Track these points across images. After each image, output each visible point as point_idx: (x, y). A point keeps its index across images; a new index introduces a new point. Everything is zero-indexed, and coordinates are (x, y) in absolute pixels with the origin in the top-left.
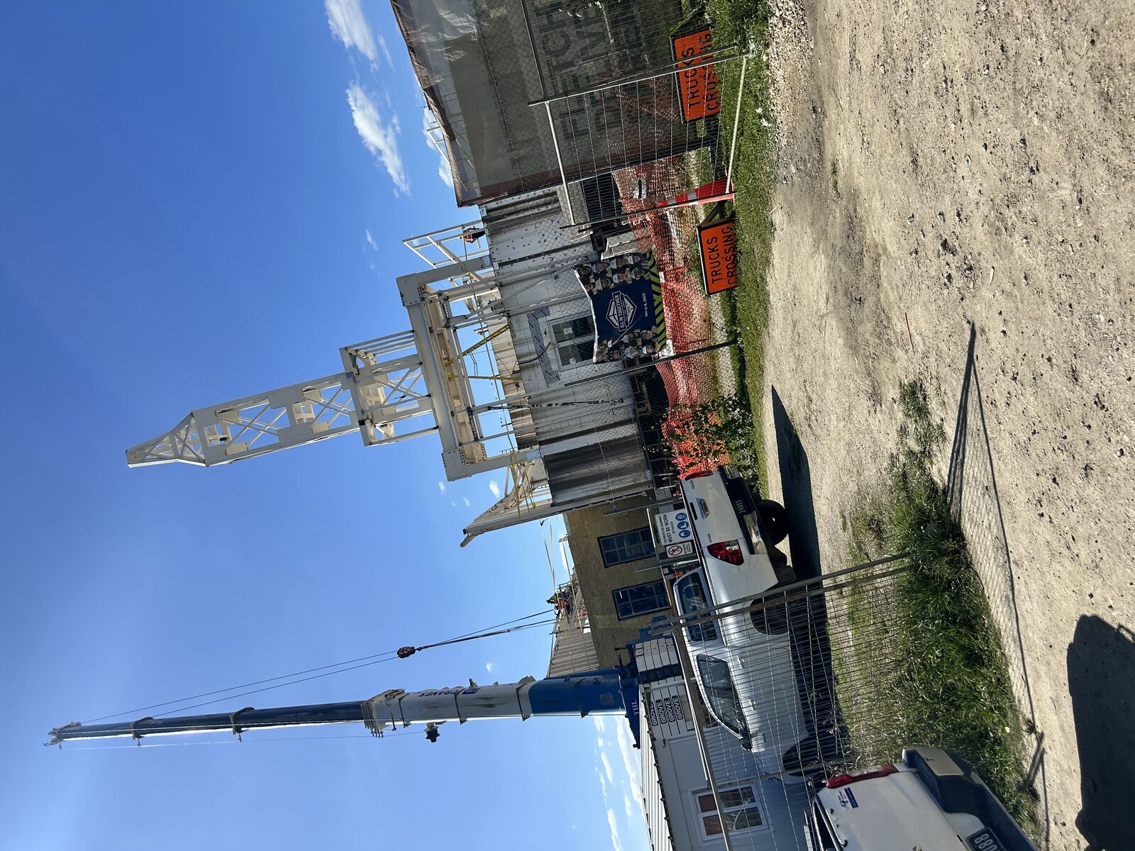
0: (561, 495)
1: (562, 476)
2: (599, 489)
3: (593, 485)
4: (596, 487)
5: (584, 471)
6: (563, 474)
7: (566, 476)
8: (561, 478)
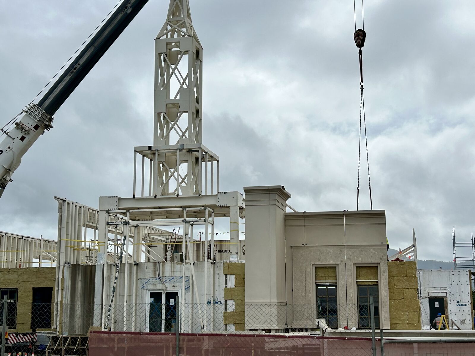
0: (68, 270)
7: (80, 277)
8: (79, 273)
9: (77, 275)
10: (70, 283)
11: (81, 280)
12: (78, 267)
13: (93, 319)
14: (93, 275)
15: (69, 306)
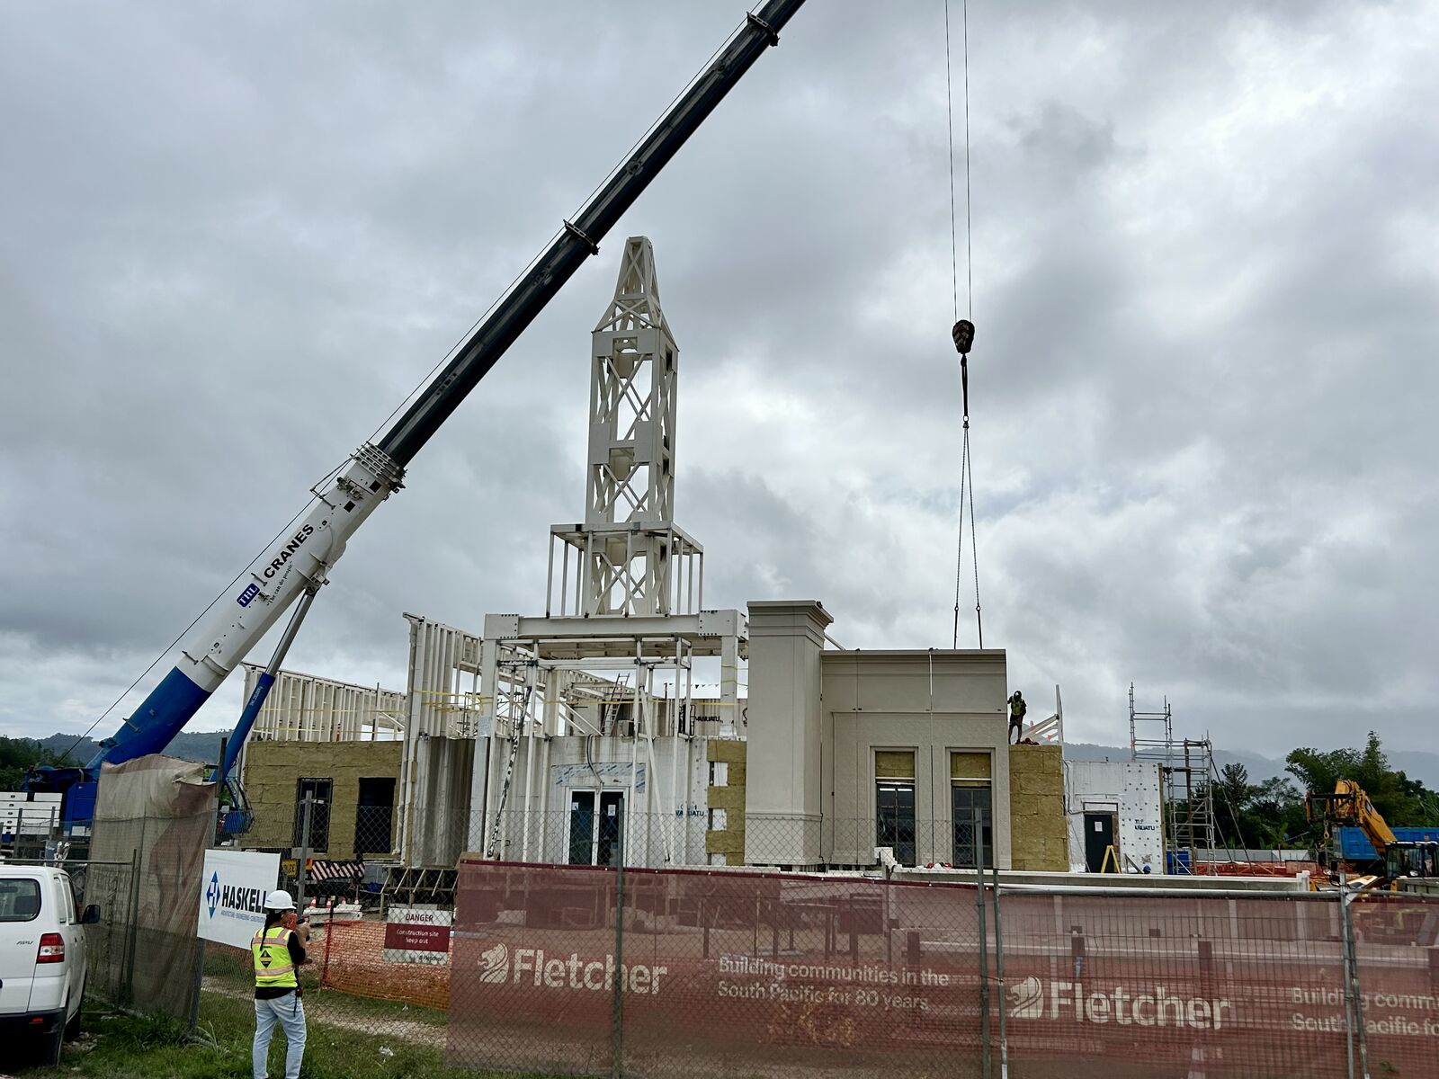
0: (425, 748)
8: (444, 754)
9: (441, 757)
10: (427, 772)
11: (448, 766)
12: (442, 743)
13: (466, 839)
14: (469, 757)
15: (424, 814)
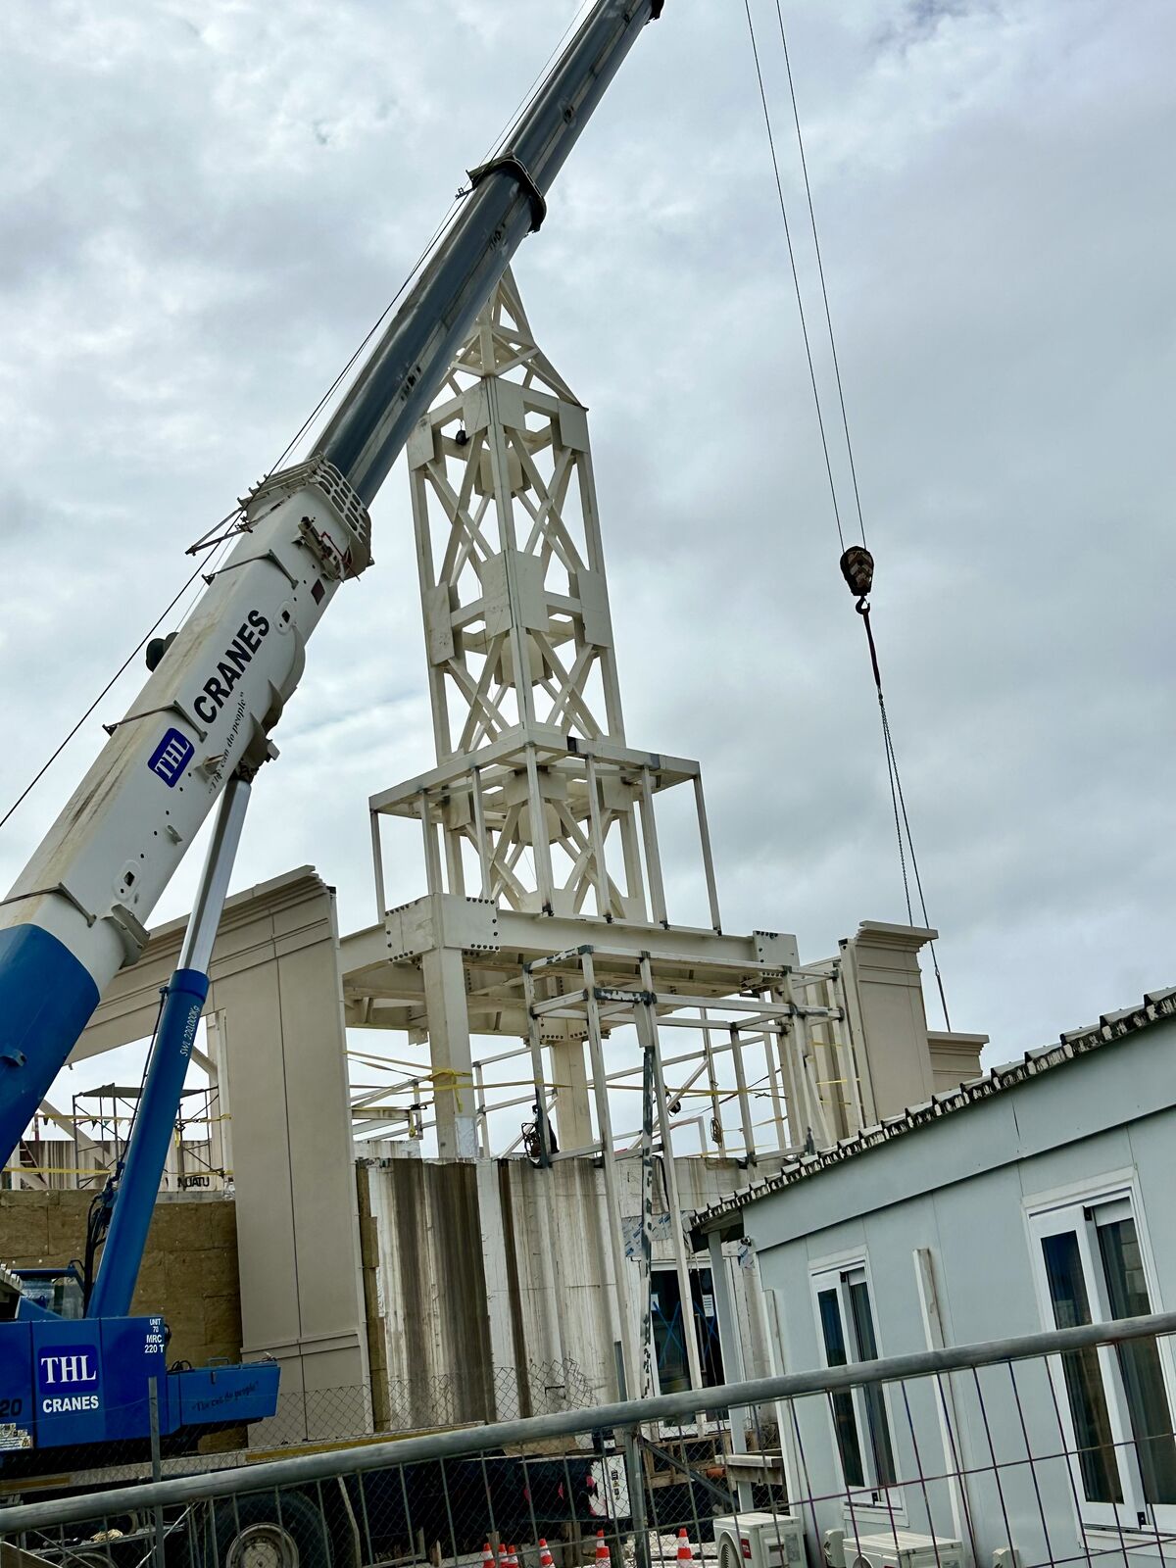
1: (427, 1202)
2: (387, 1305)
3: (399, 1289)
4: (391, 1294)
5: (432, 1273)
6: (432, 1206)
7: (426, 1214)
8: (422, 1198)
9: (418, 1208)
10: (396, 1242)
11: (433, 1226)
12: (414, 1171)
14: (470, 1201)
15: (403, 1342)
